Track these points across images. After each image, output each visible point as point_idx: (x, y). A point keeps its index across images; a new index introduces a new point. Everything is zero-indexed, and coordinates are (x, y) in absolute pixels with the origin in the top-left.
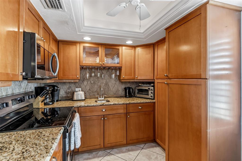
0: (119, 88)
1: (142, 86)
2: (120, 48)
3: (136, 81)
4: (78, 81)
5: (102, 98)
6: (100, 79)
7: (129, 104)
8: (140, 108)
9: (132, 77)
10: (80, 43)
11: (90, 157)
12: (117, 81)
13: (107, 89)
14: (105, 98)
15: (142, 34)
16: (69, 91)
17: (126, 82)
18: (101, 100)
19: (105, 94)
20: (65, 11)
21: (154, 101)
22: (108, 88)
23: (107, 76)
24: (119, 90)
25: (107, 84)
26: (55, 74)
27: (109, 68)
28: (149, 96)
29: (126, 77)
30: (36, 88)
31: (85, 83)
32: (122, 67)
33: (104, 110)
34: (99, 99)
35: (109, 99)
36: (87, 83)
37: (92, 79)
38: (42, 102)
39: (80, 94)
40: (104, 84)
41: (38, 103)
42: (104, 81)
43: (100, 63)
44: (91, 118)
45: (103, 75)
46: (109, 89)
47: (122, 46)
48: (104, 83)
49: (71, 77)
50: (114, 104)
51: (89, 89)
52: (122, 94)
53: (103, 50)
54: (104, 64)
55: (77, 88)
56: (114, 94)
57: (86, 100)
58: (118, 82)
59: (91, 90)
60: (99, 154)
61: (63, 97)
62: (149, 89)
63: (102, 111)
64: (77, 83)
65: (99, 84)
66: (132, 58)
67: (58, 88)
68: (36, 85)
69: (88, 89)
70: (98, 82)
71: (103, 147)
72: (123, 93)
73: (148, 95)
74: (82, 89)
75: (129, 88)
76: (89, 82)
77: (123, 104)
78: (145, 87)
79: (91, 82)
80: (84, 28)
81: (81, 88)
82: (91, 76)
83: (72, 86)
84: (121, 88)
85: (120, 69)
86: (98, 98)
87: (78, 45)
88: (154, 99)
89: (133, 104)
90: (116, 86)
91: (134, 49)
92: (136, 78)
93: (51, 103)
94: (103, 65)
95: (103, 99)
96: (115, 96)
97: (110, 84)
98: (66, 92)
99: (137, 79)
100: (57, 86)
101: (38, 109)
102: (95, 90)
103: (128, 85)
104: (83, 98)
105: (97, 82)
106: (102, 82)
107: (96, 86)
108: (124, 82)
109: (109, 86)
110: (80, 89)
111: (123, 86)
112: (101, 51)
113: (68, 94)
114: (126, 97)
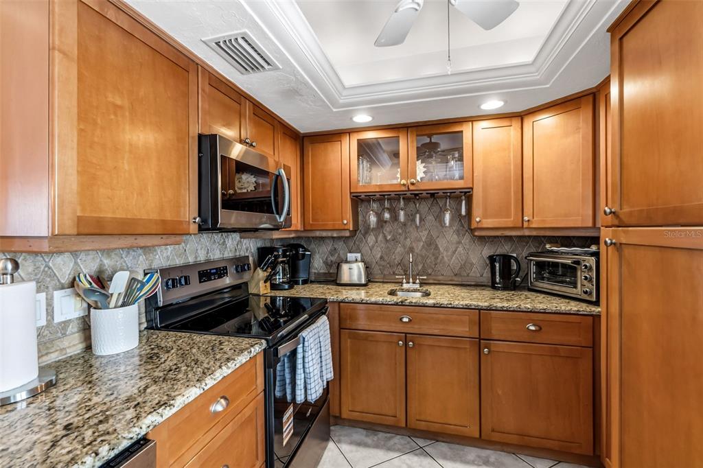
0: (471, 256)
1: (552, 252)
2: (466, 129)
3: (527, 233)
4: (347, 234)
5: (414, 283)
6: (411, 229)
7: (489, 309)
8: (532, 328)
9: (509, 221)
10: (350, 132)
11: (369, 441)
12: (464, 235)
13: (433, 258)
14: (422, 284)
15: (532, 69)
16: (333, 259)
17: (495, 237)
18: (408, 291)
19: (424, 272)
20: (277, 68)
21: (595, 310)
22: (433, 255)
23: (430, 218)
24: (472, 264)
25: (431, 244)
26: (280, 217)
27: (433, 195)
28: (578, 292)
29: (488, 223)
30: (258, 249)
31: (371, 239)
32: (472, 188)
33: (405, 320)
34: (405, 286)
35: (431, 289)
36: (376, 239)
37: (388, 228)
38: (265, 282)
39: (353, 271)
40: (422, 244)
41: (257, 284)
42: (424, 235)
43: (403, 182)
44: (372, 336)
45: (418, 216)
46: (436, 258)
47: (472, 120)
48: (424, 239)
49: (330, 224)
50: (434, 306)
51: (381, 258)
52: (482, 276)
53: (412, 142)
54: (413, 184)
55: (350, 252)
56: (456, 275)
57: (370, 285)
58: (466, 239)
59: (386, 258)
60: (392, 442)
61: (319, 274)
62: (578, 263)
63: (401, 319)
64: (352, 240)
65: (408, 242)
66: (509, 156)
67: (306, 250)
68: (260, 244)
69: (379, 256)
70: (406, 238)
71: (404, 425)
72: (487, 274)
73: (575, 287)
74: (362, 255)
75: (506, 259)
76: (380, 237)
77: (468, 308)
78: (566, 256)
79: (385, 237)
80: (345, 93)
81: (360, 252)
82: (382, 221)
83: (340, 245)
84: (478, 256)
85: (467, 194)
86: (402, 283)
87: (346, 140)
88: (597, 303)
89: (502, 309)
90: (460, 249)
91: (516, 124)
92: (526, 225)
93: (286, 287)
94: (412, 188)
95: (417, 286)
96: (457, 280)
97: (442, 244)
98: (325, 263)
99: (528, 228)
100: (303, 247)
101: (258, 295)
102: (398, 259)
103: (505, 249)
104: (363, 282)
105: (402, 238)
106: (417, 238)
107: (399, 249)
108: (489, 237)
109: (437, 248)
110: (359, 255)
111: (487, 251)
112: (406, 146)
113: (331, 266)
114: (493, 286)
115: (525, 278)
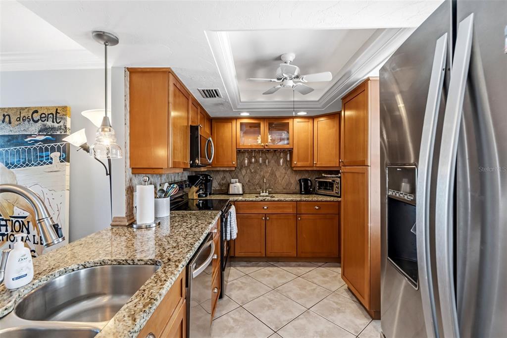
0: (291, 180)
1: (325, 177)
2: (290, 121)
3: (315, 169)
4: (234, 169)
5: (266, 193)
6: (264, 167)
7: (300, 201)
8: (317, 208)
9: (308, 164)
10: (237, 118)
11: (247, 265)
12: (288, 170)
14: (269, 194)
16: (224, 182)
17: (302, 171)
18: (263, 196)
19: (270, 188)
20: (220, 98)
21: (340, 199)
22: (274, 179)
23: (273, 161)
24: (291, 184)
25: (273, 174)
26: (210, 160)
27: (275, 151)
28: (334, 193)
29: (299, 164)
30: (188, 177)
31: (244, 172)
32: (293, 149)
33: (265, 208)
34: (262, 194)
35: (274, 195)
36: (246, 172)
37: (252, 166)
38: (196, 193)
39: (236, 187)
40: (268, 174)
41: (193, 194)
43: (262, 144)
44: (250, 216)
45: (267, 160)
46: (275, 181)
47: (293, 118)
48: (269, 171)
49: (226, 164)
50: (278, 201)
51: (249, 181)
52: (295, 189)
53: (266, 126)
54: (267, 145)
55: (233, 178)
56: (284, 189)
57: (244, 195)
58: (289, 171)
59: (251, 181)
60: (259, 264)
61: (215, 190)
62: (334, 181)
63: (263, 208)
64: (234, 172)
65: (262, 173)
66: (308, 135)
67: (211, 178)
70: (261, 171)
71: (264, 256)
72: (298, 188)
73: (333, 191)
74: (239, 180)
75: (306, 181)
76: (248, 171)
77: (292, 201)
78: (329, 178)
79: (251, 170)
80: (240, 104)
81: (238, 178)
82: (250, 162)
83: (227, 175)
84: (294, 179)
85: (291, 151)
86: (260, 193)
87: (234, 122)
88: (340, 197)
89: (306, 201)
90: (286, 176)
91: (311, 121)
92: (315, 165)
93: (204, 195)
94: (266, 147)
95: (267, 194)
96: (285, 191)
97: (278, 174)
98: (219, 184)
99: (316, 167)
100: (210, 176)
101: (193, 200)
102: (257, 182)
103: (306, 176)
104: (241, 193)
105: (259, 171)
106: (266, 171)
107: (258, 177)
108: (299, 170)
109: (276, 176)
110: (237, 180)
111: (298, 178)
112: (264, 127)
113: (222, 186)
114: (301, 193)
115: (314, 189)
